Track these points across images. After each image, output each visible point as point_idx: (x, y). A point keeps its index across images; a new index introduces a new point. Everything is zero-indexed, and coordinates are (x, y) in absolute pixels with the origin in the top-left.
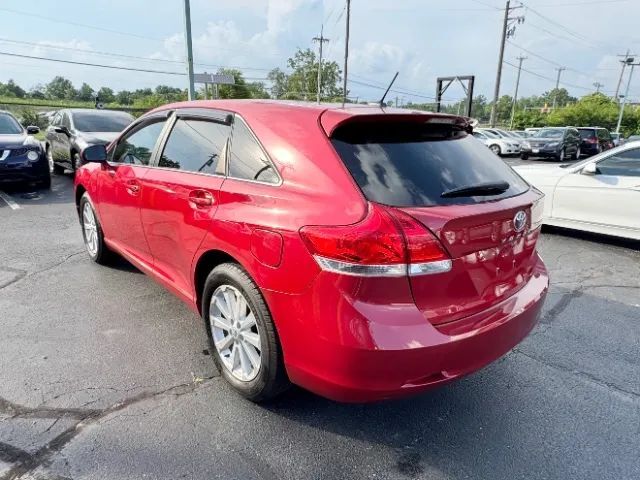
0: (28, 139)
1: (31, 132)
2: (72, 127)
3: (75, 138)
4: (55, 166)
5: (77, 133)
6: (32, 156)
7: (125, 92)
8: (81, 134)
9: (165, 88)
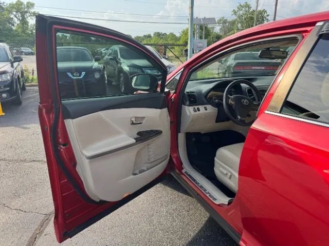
0: (95, 65)
1: (97, 60)
2: (119, 57)
3: (121, 64)
4: (108, 80)
5: (122, 60)
6: (97, 76)
7: (137, 37)
8: (124, 61)
9: (158, 33)
